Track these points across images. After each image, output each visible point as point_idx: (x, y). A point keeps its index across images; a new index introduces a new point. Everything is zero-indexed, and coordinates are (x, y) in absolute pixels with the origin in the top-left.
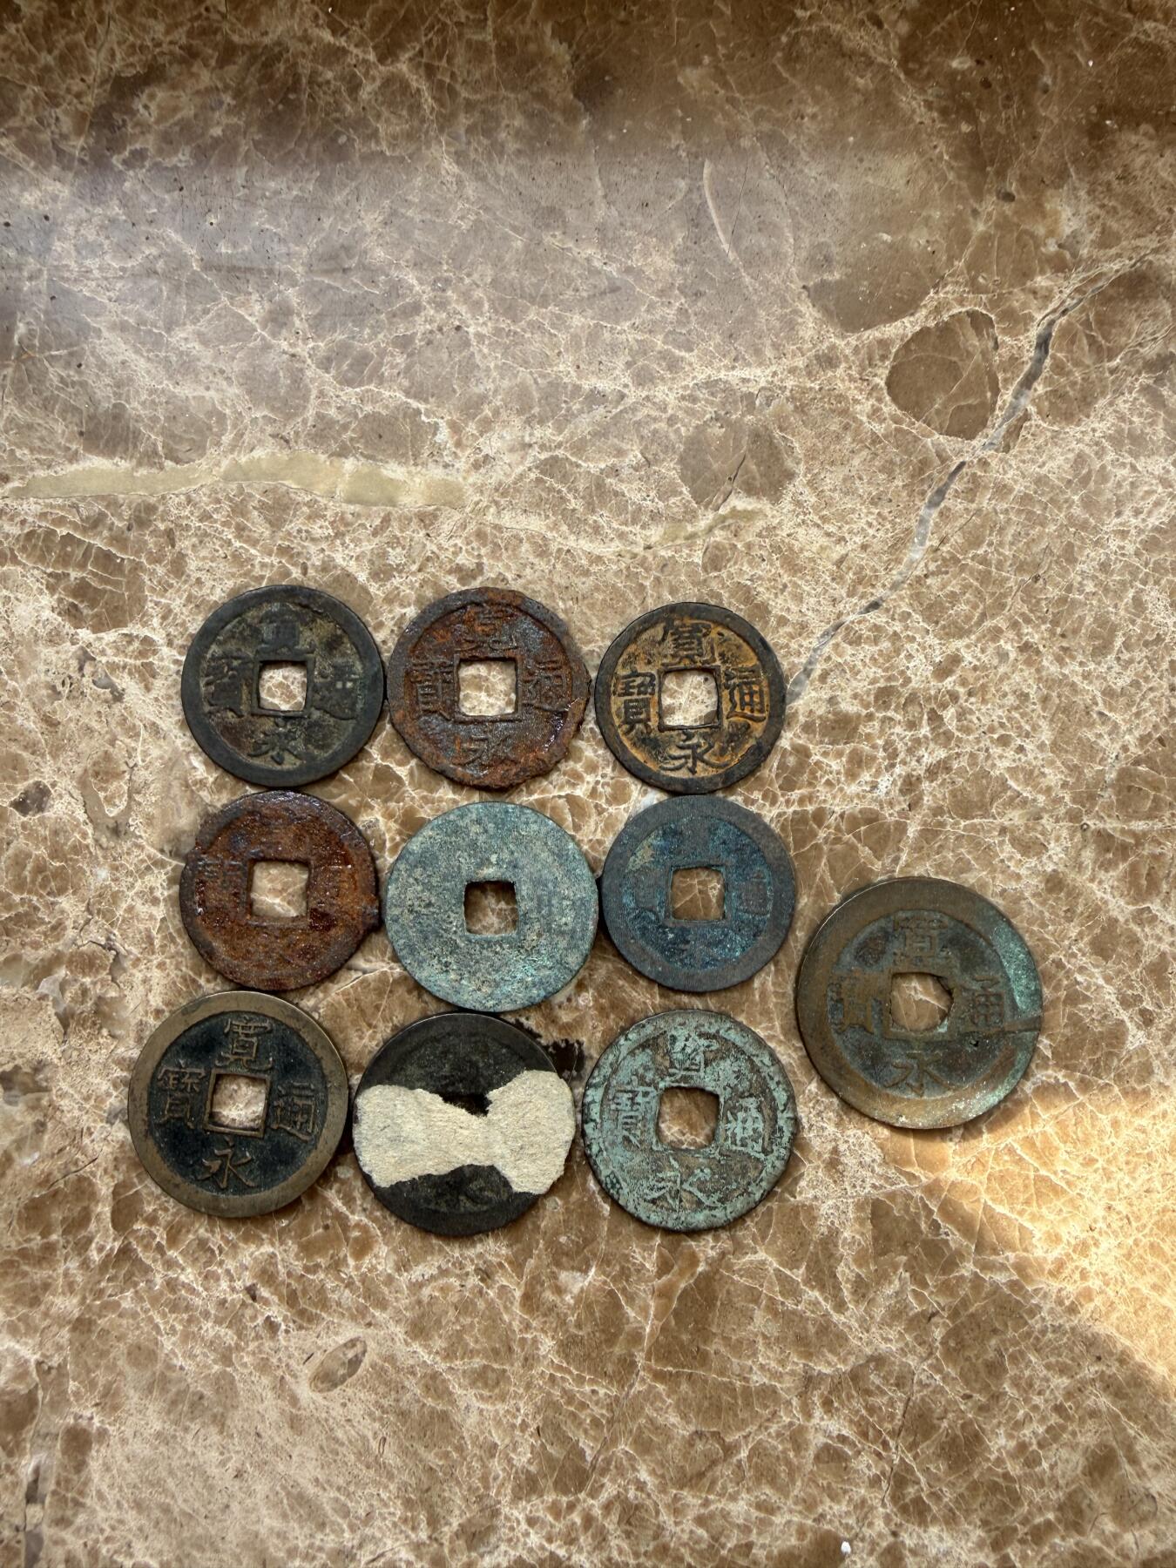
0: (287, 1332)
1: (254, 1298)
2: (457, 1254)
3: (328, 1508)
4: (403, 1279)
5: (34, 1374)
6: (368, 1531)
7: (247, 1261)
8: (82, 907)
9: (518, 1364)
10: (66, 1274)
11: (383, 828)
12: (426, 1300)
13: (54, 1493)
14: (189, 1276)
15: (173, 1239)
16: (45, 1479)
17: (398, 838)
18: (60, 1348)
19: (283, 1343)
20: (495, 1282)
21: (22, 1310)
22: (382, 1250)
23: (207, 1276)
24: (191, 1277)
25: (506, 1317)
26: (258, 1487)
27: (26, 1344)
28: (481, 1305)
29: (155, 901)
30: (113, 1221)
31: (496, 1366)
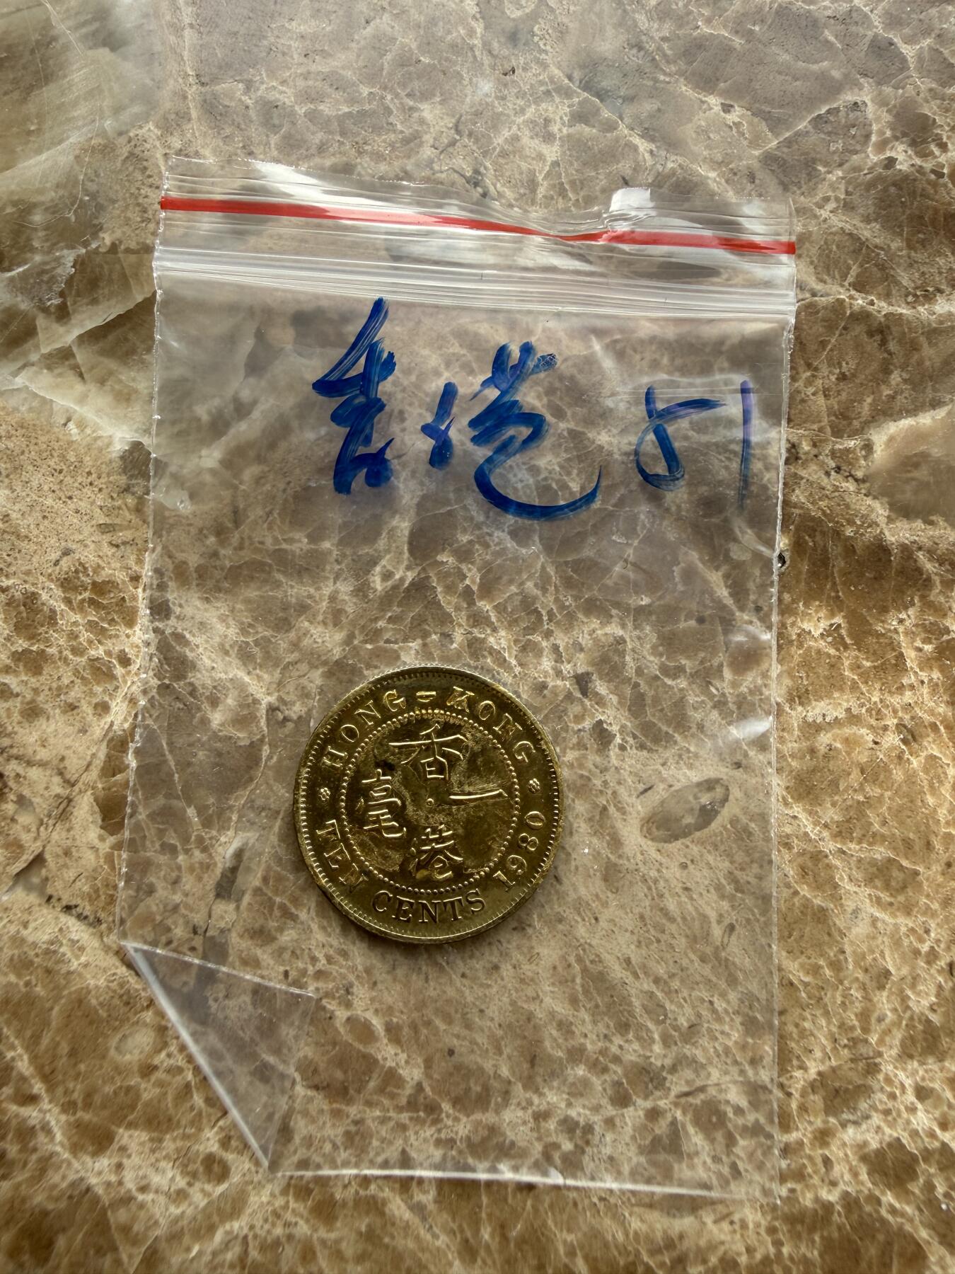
0: (622, 748)
1: (584, 692)
2: (875, 699)
3: (636, 1003)
4: (796, 715)
5: (263, 722)
6: (688, 1050)
7: (585, 640)
8: (450, 122)
9: (937, 868)
10: (333, 598)
11: (870, 116)
12: (822, 749)
13: (257, 891)
14: (501, 640)
15: (487, 589)
16: (248, 869)
17: (888, 133)
18: (305, 695)
19: (614, 761)
20: (922, 748)
21: (264, 632)
22: (776, 669)
23: (527, 648)
24: (504, 643)
25: (930, 800)
26: (544, 951)
27: (259, 678)
28: (898, 775)
29: (548, 138)
30: (410, 543)
31: (905, 863)
